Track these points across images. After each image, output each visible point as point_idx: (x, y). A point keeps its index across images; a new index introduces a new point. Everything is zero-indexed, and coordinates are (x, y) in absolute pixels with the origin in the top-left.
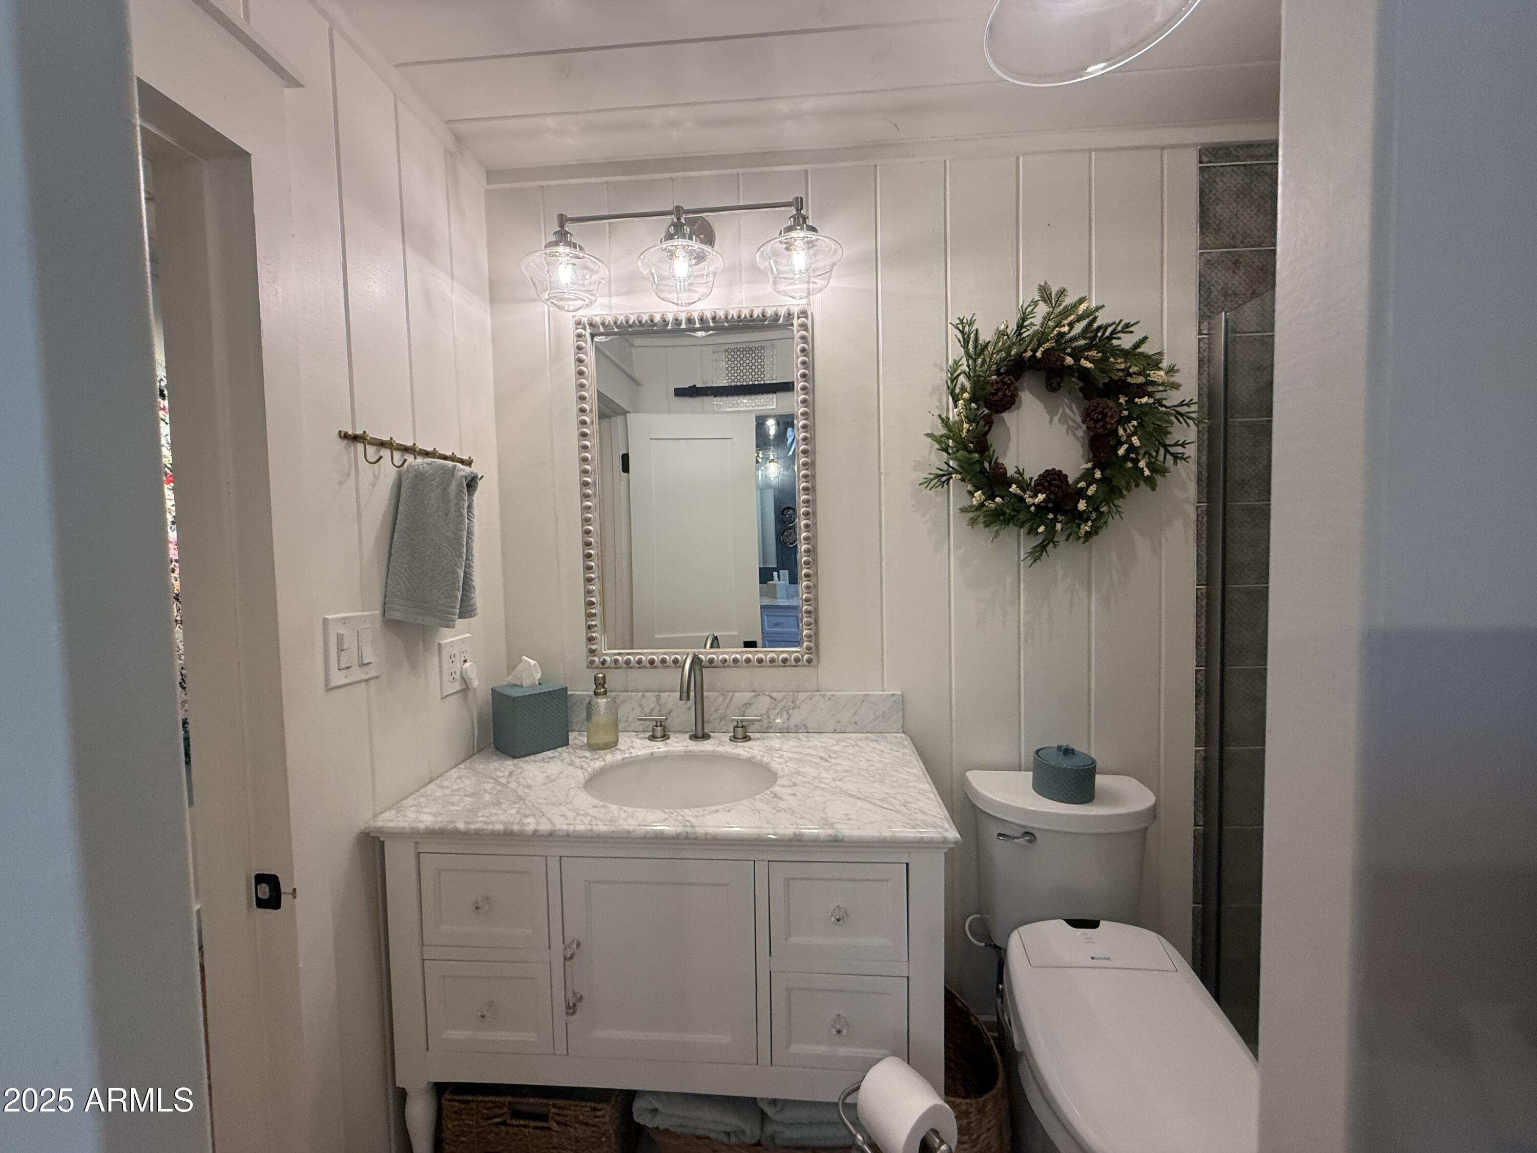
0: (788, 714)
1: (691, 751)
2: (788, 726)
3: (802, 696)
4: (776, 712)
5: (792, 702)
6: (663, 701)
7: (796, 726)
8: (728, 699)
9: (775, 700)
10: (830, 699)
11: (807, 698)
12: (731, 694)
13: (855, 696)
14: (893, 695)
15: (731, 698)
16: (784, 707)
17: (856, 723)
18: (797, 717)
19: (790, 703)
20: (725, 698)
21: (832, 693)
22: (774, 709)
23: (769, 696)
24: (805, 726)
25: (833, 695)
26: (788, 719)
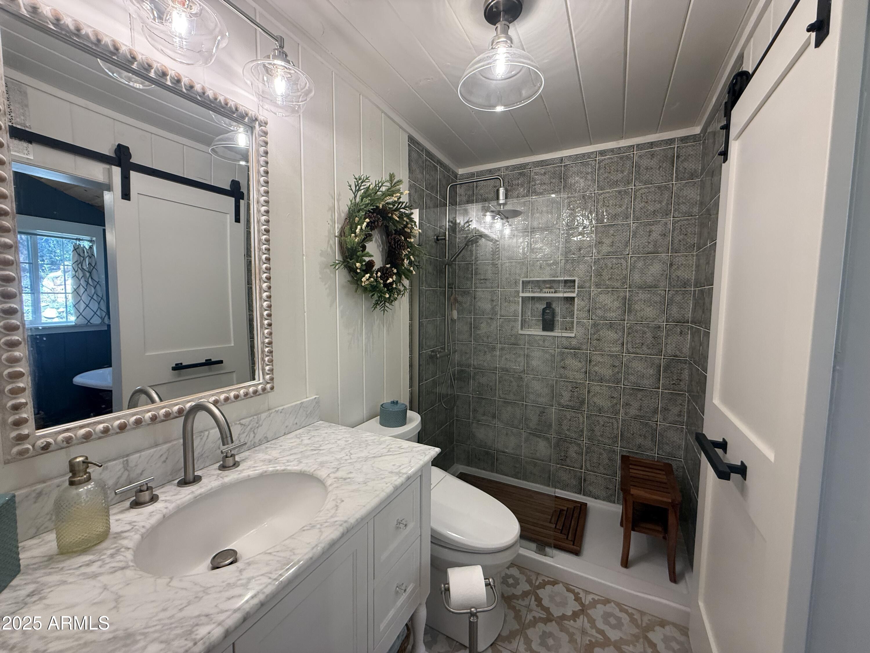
0: (254, 433)
1: (200, 494)
2: (255, 443)
3: (263, 416)
4: (245, 434)
5: (257, 423)
6: (132, 464)
7: (260, 440)
8: (205, 438)
9: (244, 425)
10: (281, 412)
11: (266, 417)
12: (207, 433)
13: (296, 405)
14: (315, 398)
15: (208, 436)
16: (251, 429)
17: (296, 424)
18: (260, 433)
19: (255, 424)
20: (201, 439)
21: (282, 408)
22: (244, 432)
23: (240, 424)
24: (266, 437)
25: (283, 409)
26: (254, 437)
